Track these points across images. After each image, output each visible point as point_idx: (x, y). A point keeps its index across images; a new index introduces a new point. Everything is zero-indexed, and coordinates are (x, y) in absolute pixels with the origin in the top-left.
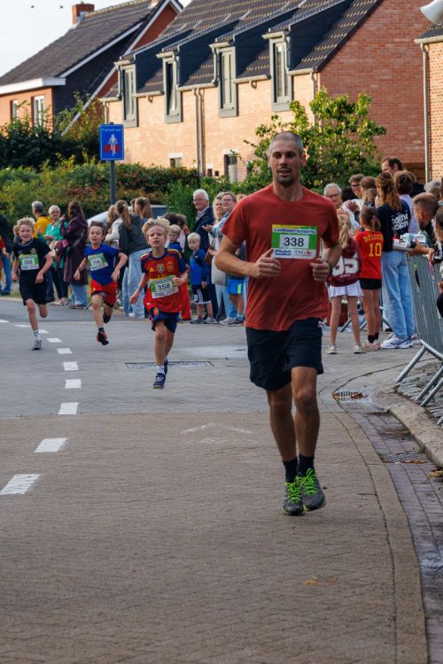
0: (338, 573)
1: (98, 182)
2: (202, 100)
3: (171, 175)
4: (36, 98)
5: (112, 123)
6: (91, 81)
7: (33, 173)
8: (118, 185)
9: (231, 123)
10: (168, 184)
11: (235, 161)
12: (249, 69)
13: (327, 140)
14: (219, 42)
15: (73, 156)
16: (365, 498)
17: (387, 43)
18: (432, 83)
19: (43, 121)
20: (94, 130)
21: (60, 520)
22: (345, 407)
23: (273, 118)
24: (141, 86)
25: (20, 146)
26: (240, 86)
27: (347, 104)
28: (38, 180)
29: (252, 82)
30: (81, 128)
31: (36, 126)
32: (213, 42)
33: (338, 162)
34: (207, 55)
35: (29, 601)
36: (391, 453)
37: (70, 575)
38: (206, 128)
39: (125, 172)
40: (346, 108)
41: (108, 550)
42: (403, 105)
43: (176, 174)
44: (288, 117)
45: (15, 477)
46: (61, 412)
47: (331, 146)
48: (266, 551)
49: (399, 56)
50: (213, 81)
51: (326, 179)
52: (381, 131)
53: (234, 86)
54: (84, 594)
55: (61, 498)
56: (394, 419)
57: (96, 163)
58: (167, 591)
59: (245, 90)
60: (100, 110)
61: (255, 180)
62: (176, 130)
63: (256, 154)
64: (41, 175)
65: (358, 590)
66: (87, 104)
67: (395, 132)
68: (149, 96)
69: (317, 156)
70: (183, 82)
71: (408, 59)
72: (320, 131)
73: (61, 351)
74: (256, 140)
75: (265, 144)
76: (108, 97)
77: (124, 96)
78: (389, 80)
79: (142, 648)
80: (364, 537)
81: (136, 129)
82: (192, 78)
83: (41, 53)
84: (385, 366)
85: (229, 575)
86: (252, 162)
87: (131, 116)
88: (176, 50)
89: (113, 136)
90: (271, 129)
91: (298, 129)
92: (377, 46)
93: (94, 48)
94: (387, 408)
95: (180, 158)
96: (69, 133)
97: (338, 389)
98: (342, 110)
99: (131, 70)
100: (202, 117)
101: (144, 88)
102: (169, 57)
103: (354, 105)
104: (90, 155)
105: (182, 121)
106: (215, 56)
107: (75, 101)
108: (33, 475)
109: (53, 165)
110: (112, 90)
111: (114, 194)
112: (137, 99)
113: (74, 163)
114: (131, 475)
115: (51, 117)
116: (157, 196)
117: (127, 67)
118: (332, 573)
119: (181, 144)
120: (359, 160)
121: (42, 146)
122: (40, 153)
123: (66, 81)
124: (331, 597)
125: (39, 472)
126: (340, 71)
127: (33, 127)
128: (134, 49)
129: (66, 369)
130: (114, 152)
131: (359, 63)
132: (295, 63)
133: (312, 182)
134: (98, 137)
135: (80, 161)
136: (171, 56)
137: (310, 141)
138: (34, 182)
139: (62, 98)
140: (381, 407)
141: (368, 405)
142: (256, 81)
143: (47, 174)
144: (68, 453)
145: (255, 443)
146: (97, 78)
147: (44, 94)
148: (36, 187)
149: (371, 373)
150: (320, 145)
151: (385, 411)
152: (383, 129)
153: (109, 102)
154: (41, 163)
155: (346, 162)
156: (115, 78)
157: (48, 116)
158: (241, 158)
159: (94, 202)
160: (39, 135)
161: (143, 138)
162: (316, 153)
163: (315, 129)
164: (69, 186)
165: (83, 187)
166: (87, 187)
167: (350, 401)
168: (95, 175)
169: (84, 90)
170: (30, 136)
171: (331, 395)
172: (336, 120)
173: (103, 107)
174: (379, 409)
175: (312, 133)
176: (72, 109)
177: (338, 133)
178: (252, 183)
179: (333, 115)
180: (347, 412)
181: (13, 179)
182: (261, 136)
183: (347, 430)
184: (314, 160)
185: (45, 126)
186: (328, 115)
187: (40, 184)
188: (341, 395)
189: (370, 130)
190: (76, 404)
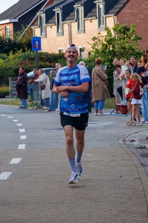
0: (127, 209)
1: (32, 59)
2: (71, 27)
3: (59, 56)
4: (7, 27)
5: (36, 37)
6: (28, 20)
7: (6, 56)
8: (39, 60)
9: (82, 36)
10: (58, 60)
11: (84, 51)
12: (89, 15)
13: (119, 42)
14: (77, 4)
15: (21, 49)
16: (136, 180)
17: (142, 4)
19: (10, 36)
20: (29, 39)
21: (20, 189)
22: (128, 145)
23: (98, 34)
24: (47, 22)
26: (85, 21)
27: (127, 28)
29: (90, 20)
30: (24, 38)
31: (7, 38)
32: (75, 4)
33: (124, 51)
34: (73, 9)
35: (9, 220)
36: (146, 163)
37: (24, 210)
38: (73, 38)
39: (42, 55)
40: (126, 29)
41: (39, 201)
43: (61, 55)
44: (105, 33)
45: (2, 173)
46: (19, 148)
47: (121, 44)
48: (98, 201)
49: (147, 9)
50: (75, 19)
51: (119, 57)
52: (140, 39)
53: (83, 22)
54: (30, 217)
55: (20, 181)
56: (146, 150)
57: (30, 52)
58: (61, 216)
59: (87, 23)
60: (31, 31)
61: (92, 58)
62: (61, 39)
63: (92, 47)
64: (9, 57)
65: (134, 215)
66: (26, 29)
67: (146, 38)
68: (50, 26)
69: (116, 48)
70: (63, 20)
72: (117, 39)
73: (18, 125)
74: (92, 42)
75: (96, 44)
76: (35, 26)
77: (41, 26)
78: (143, 18)
80: (136, 195)
81: (46, 38)
82: (67, 18)
83: (9, 9)
84: (143, 129)
85: (85, 210)
86: (90, 51)
87: (44, 34)
88: (61, 8)
89: (37, 41)
90: (97, 38)
91: (108, 38)
92: (138, 5)
93: (29, 7)
94: (144, 145)
95: (62, 50)
96: (18, 41)
97: (125, 139)
98: (125, 30)
99: (44, 16)
100: (71, 34)
101: (48, 23)
102: (58, 11)
103: (130, 28)
104: (28, 49)
105: (63, 35)
106: (76, 10)
107: (22, 28)
108: (9, 172)
109: (14, 53)
110: (36, 23)
111: (37, 64)
112: (46, 27)
113: (22, 52)
114: (46, 172)
115: (13, 34)
116: (54, 64)
117: (41, 14)
118: (124, 209)
119: (63, 44)
120: (131, 50)
121: (9, 45)
122: (9, 48)
123: (19, 20)
124: (124, 218)
125: (11, 171)
126: (124, 15)
127: (6, 38)
128: (45, 7)
129: (20, 132)
130: (37, 48)
131: (131, 12)
132: (107, 12)
134: (31, 42)
135: (24, 51)
136: (59, 10)
137: (113, 43)
138: (7, 60)
139: (17, 27)
140: (141, 145)
141: (136, 144)
142: (92, 19)
143: (11, 56)
144: (22, 164)
145: (93, 159)
146: (30, 19)
147: (10, 25)
148: (7, 61)
149: (137, 132)
150: (117, 44)
151: (143, 147)
152: (141, 38)
153: (35, 28)
154: (9, 52)
155: (127, 51)
156: (37, 19)
157: (11, 34)
158: (86, 49)
159: (30, 67)
160: (8, 41)
161: (48, 42)
162: (115, 47)
163: (115, 38)
164: (20, 61)
165: (25, 61)
166: (27, 61)
167: (129, 143)
168: (30, 57)
169: (25, 24)
170: (4, 42)
171: (122, 141)
172: (123, 34)
173: (33, 30)
174: (140, 146)
175: (114, 39)
176: (21, 31)
177: (124, 39)
178: (91, 59)
179: (122, 32)
180: (128, 147)
182: (94, 41)
183: (128, 154)
184: (114, 50)
185: (10, 38)
186: (120, 32)
187: (9, 60)
188: (126, 141)
189: (136, 38)
190: (24, 145)
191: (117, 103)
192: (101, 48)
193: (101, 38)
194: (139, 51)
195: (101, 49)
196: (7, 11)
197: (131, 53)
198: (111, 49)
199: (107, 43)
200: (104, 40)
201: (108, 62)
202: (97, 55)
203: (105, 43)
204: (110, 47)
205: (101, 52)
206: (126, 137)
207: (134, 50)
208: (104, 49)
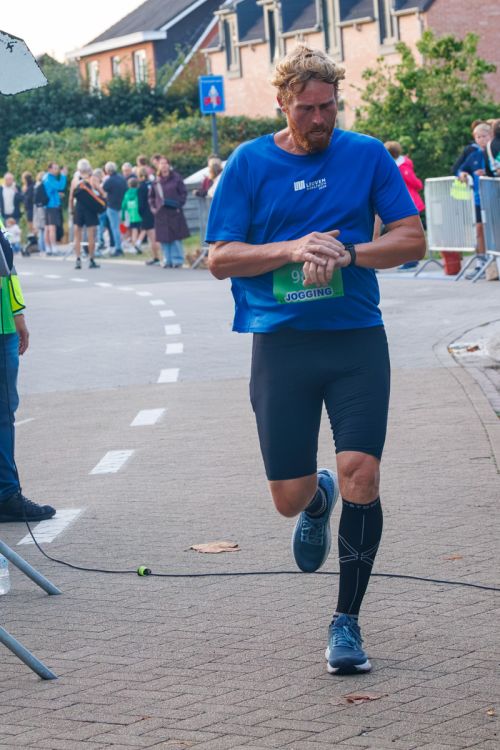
1: (203, 136)
4: (138, 53)
6: (193, 32)
7: (136, 131)
8: (223, 138)
12: (354, 11)
13: (435, 81)
15: (176, 111)
16: (481, 462)
19: (145, 76)
21: (153, 500)
22: (461, 361)
23: (378, 60)
24: (242, 35)
25: (122, 103)
26: (345, 30)
27: (455, 41)
28: (141, 138)
29: (357, 25)
31: (138, 81)
33: (449, 103)
35: (115, 594)
37: (159, 563)
39: (231, 124)
40: (454, 46)
44: (397, 59)
45: (108, 453)
46: (161, 380)
47: (439, 87)
50: (317, 26)
51: (436, 122)
52: (490, 69)
53: (338, 30)
55: (155, 475)
57: (200, 116)
59: (350, 35)
60: (201, 62)
61: (362, 126)
63: (363, 98)
64: (144, 132)
66: (187, 59)
68: (252, 45)
69: (426, 99)
70: (286, 27)
72: (428, 72)
73: (164, 314)
74: (363, 84)
75: (371, 87)
76: (211, 47)
77: (227, 47)
78: (498, 16)
79: (234, 646)
81: (240, 80)
82: (297, 23)
86: (358, 107)
87: (235, 66)
89: (213, 87)
90: (375, 74)
91: (405, 71)
96: (170, 88)
97: (452, 343)
98: (450, 48)
99: (233, 20)
101: (247, 37)
102: (270, 4)
103: (462, 43)
104: (193, 108)
106: (317, 1)
107: (176, 54)
108: (127, 452)
109: (156, 121)
110: (213, 40)
111: (216, 148)
112: (240, 48)
113: (179, 118)
115: (153, 72)
117: (226, 16)
120: (469, 100)
121: (145, 102)
122: (143, 109)
123: (167, 35)
125: (134, 448)
126: (447, 10)
127: (135, 84)
129: (167, 333)
130: (215, 104)
132: (401, 3)
133: (422, 124)
134: (198, 89)
135: (183, 115)
137: (418, 83)
138: (137, 140)
139: (164, 52)
140: (498, 359)
141: (485, 357)
142: (361, 24)
143: (150, 130)
144: (165, 425)
146: (198, 30)
147: (145, 49)
148: (139, 145)
149: (487, 324)
150: (429, 86)
152: (494, 67)
153: (210, 53)
154: (143, 119)
155: (456, 104)
156: (216, 28)
157: (149, 71)
158: (348, 104)
159: (200, 156)
160: (142, 91)
161: (248, 89)
162: (424, 95)
163: (423, 71)
164: (173, 141)
165: (188, 141)
166: (192, 141)
168: (199, 129)
169: (186, 43)
170: (132, 91)
171: (446, 349)
172: (444, 59)
173: (205, 59)
174: (497, 362)
175: (419, 74)
176: (175, 63)
177: (448, 72)
179: (441, 54)
180: (463, 367)
181: (116, 137)
182: (368, 79)
183: (462, 387)
184: (423, 102)
185: (147, 81)
186: (435, 55)
187: (143, 141)
188: (457, 348)
189: (480, 68)
190: (177, 370)
192: (386, 98)
193: (385, 72)
194: (490, 103)
195: (388, 103)
196: (136, 12)
197: (469, 109)
198: (414, 100)
199: (402, 85)
200: (393, 77)
201: (405, 135)
202: (376, 116)
203: (398, 84)
204: (410, 94)
205: (388, 110)
206: (459, 338)
207: (475, 100)
208: (395, 101)
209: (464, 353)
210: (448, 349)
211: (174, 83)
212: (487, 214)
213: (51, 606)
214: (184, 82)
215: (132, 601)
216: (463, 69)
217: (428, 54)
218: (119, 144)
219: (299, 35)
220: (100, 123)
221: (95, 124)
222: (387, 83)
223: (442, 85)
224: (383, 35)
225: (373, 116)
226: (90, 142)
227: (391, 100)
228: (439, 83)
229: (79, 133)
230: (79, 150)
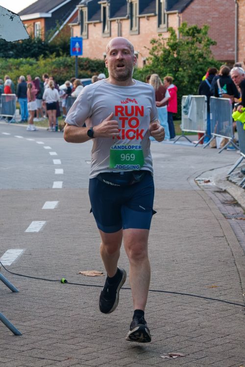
1: (68, 66)
2: (121, 26)
4: (36, 23)
5: (77, 37)
6: (64, 15)
7: (35, 61)
9: (136, 38)
12: (146, 10)
13: (186, 47)
15: (55, 54)
18: (240, 19)
19: (39, 35)
20: (66, 40)
22: (202, 187)
23: (159, 35)
24: (90, 18)
25: (28, 47)
26: (141, 19)
27: (197, 29)
28: (37, 65)
29: (147, 17)
31: (36, 37)
33: (192, 59)
34: (124, 3)
36: (229, 214)
39: (82, 61)
42: (224, 31)
44: (167, 35)
45: (33, 222)
46: (54, 187)
49: (223, 5)
50: (127, 16)
51: (185, 67)
52: (214, 44)
53: (138, 19)
56: (228, 195)
57: (66, 56)
59: (144, 22)
60: (68, 30)
61: (149, 67)
63: (150, 53)
64: (38, 62)
66: (62, 27)
68: (94, 23)
69: (181, 56)
70: (111, 16)
71: (227, 7)
72: (183, 42)
73: (51, 154)
74: (151, 46)
75: (155, 48)
76: (73, 23)
77: (81, 24)
78: (217, 17)
81: (87, 40)
82: (116, 14)
84: (220, 165)
87: (85, 33)
89: (77, 43)
90: (157, 41)
91: (172, 41)
94: (224, 188)
96: (51, 42)
97: (196, 178)
98: (195, 32)
99: (85, 10)
100: (121, 34)
101: (92, 19)
102: (104, 3)
103: (201, 29)
104: (63, 52)
105: (110, 36)
106: (128, 4)
107: (56, 25)
108: (42, 222)
109: (45, 57)
110: (75, 19)
111: (77, 72)
112: (88, 24)
113: (56, 57)
115: (43, 33)
117: (82, 8)
120: (202, 58)
121: (39, 48)
122: (38, 51)
123: (52, 15)
126: (192, 13)
127: (35, 38)
129: (55, 163)
131: (202, 9)
132: (170, 7)
133: (178, 69)
135: (58, 55)
136: (106, 3)
137: (177, 48)
138: (35, 66)
139: (50, 23)
140: (221, 187)
141: (213, 186)
142: (149, 17)
143: (42, 62)
144: (60, 210)
146: (67, 14)
147: (40, 21)
148: (36, 68)
149: (213, 169)
150: (184, 50)
151: (223, 190)
152: (215, 42)
153: (73, 26)
154: (38, 56)
155: (196, 59)
156: (76, 13)
158: (142, 55)
159: (65, 76)
160: (37, 42)
161: (90, 44)
162: (180, 54)
163: (181, 42)
164: (53, 68)
165: (60, 68)
166: (62, 69)
167: (204, 184)
168: (66, 63)
170: (33, 42)
171: (193, 180)
172: (191, 37)
173: (70, 29)
174: (219, 189)
175: (179, 43)
176: (55, 29)
177: (193, 43)
178: (148, 69)
179: (190, 34)
180: (203, 190)
181: (25, 64)
182: (153, 44)
183: (204, 200)
184: (179, 57)
185: (40, 37)
186: (187, 34)
187: (38, 67)
188: (199, 180)
189: (208, 43)
190: (61, 182)
191: (184, 128)
192: (162, 54)
193: (162, 41)
194: (212, 60)
195: (163, 56)
198: (175, 56)
199: (170, 48)
200: (166, 44)
201: (170, 73)
202: (156, 63)
203: (168, 48)
204: (174, 53)
205: (162, 60)
206: (199, 176)
207: (205, 58)
208: (166, 56)
209: (203, 184)
210: (195, 180)
211: (54, 39)
212: (213, 115)
213: (14, 298)
214: (59, 39)
215: (55, 298)
216: (200, 43)
217: (184, 34)
218: (26, 68)
219: (118, 20)
220: (17, 56)
221: (14, 57)
222: (163, 46)
223: (189, 50)
224: (160, 23)
225: (154, 63)
226: (12, 65)
227: (164, 55)
228: (188, 49)
229: (6, 60)
230: (6, 69)
